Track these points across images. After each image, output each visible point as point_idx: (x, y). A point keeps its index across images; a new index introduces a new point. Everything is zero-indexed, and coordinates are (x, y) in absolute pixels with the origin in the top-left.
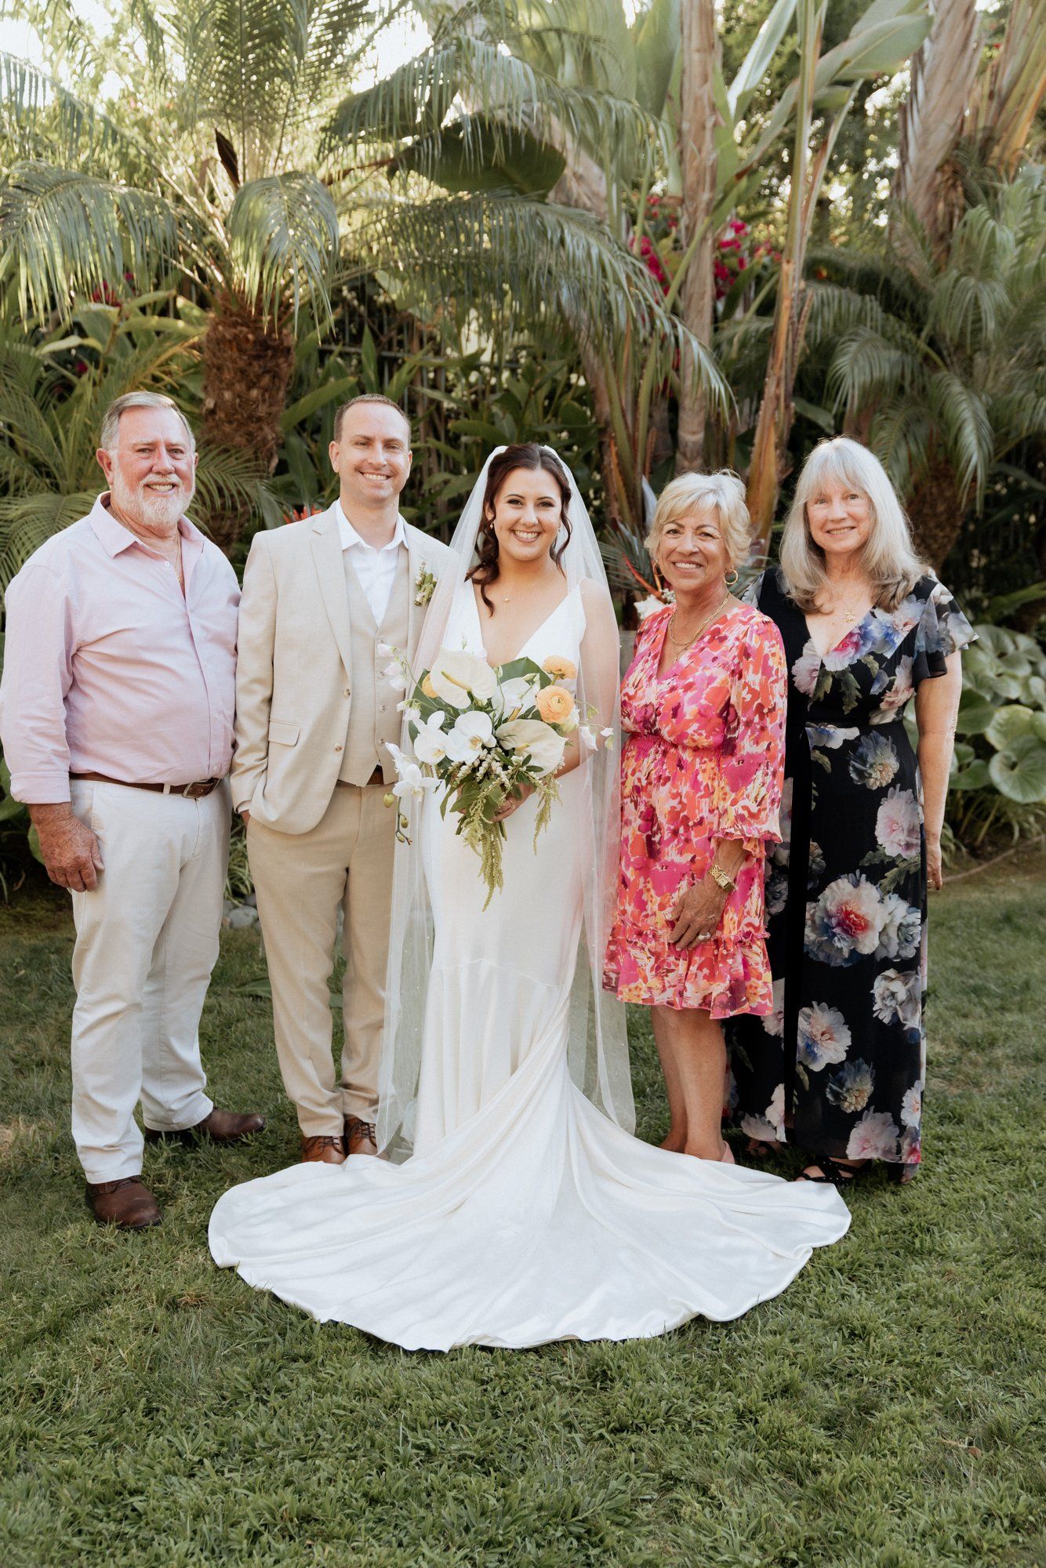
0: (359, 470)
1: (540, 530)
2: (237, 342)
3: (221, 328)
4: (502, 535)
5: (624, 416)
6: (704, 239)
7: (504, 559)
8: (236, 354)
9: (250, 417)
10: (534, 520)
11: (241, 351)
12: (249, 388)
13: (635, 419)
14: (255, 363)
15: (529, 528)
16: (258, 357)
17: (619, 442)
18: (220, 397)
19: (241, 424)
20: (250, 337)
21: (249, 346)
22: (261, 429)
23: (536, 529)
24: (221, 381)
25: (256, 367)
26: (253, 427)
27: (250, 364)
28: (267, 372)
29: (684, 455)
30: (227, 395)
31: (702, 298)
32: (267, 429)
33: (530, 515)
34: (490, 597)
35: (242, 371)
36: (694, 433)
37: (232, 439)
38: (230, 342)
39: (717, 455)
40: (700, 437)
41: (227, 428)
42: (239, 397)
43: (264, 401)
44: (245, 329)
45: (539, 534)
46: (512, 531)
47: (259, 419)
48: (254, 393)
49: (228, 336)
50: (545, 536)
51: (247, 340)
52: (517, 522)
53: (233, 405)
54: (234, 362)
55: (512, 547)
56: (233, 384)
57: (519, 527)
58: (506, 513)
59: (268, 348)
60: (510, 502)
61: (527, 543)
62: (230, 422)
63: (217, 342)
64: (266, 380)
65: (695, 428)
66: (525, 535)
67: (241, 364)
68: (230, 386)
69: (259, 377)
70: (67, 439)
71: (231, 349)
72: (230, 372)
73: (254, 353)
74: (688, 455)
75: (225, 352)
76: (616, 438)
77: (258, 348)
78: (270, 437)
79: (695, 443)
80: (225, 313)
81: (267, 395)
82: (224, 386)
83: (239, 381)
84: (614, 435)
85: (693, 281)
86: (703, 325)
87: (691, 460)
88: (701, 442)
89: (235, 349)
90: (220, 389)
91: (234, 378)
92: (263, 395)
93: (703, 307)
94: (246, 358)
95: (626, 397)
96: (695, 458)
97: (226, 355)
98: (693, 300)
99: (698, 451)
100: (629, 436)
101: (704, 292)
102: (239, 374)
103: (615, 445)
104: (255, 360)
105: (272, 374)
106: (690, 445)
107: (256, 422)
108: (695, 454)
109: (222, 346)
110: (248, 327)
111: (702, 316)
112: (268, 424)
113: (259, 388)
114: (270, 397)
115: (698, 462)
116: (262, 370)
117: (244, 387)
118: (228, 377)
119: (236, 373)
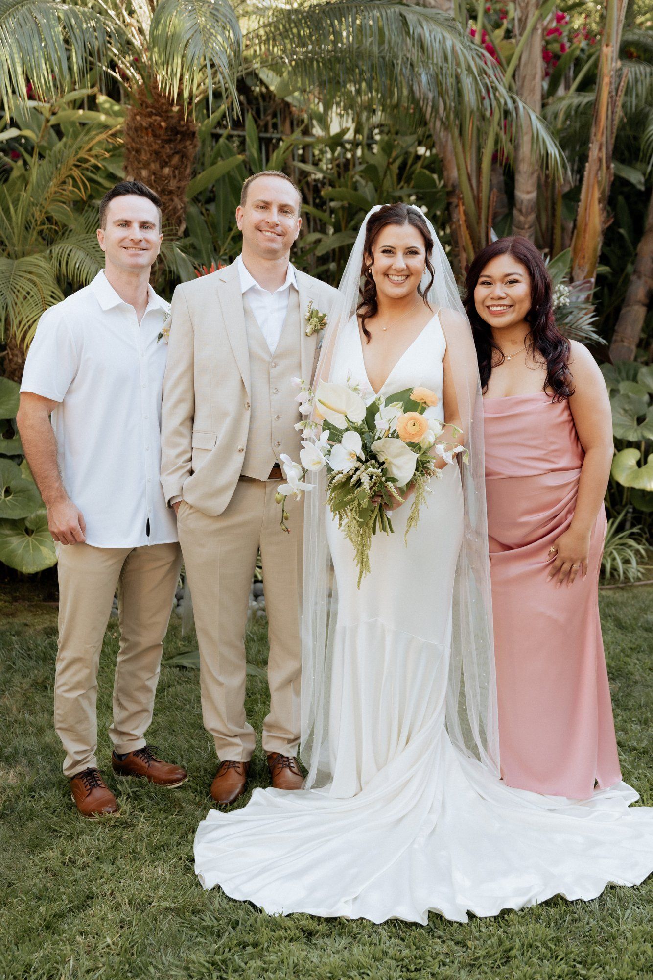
0: (258, 229)
1: (409, 274)
2: (152, 129)
3: (138, 118)
4: (378, 279)
5: (470, 180)
6: (535, 29)
7: (381, 298)
8: (151, 139)
9: (163, 191)
10: (403, 266)
11: (155, 136)
12: (162, 167)
13: (479, 183)
14: (167, 146)
15: (399, 272)
16: (169, 141)
17: (466, 201)
18: (139, 174)
20: (163, 124)
21: (162, 132)
22: (172, 200)
23: (406, 273)
24: (139, 162)
25: (168, 150)
27: (163, 147)
28: (177, 153)
29: (520, 211)
30: (144, 173)
31: (534, 78)
32: (176, 200)
33: (400, 261)
34: (368, 329)
35: (157, 153)
36: (528, 192)
38: (146, 129)
39: (546, 210)
40: (533, 195)
42: (154, 174)
43: (175, 177)
44: (158, 118)
45: (408, 276)
46: (386, 275)
47: (171, 192)
48: (167, 170)
49: (144, 124)
50: (412, 279)
51: (161, 127)
52: (390, 267)
53: (149, 181)
54: (150, 145)
55: (386, 288)
56: (149, 164)
57: (391, 272)
58: (381, 261)
59: (177, 133)
60: (384, 252)
61: (398, 284)
63: (135, 130)
64: (176, 160)
65: (529, 189)
66: (396, 278)
67: (156, 147)
68: (146, 166)
69: (170, 157)
70: (16, 211)
71: (147, 135)
72: (146, 154)
73: (166, 137)
74: (524, 211)
75: (142, 137)
76: (463, 198)
77: (169, 133)
78: (179, 207)
79: (529, 201)
80: (142, 105)
81: (177, 172)
82: (141, 165)
83: (154, 161)
84: (461, 196)
85: (526, 64)
86: (535, 102)
87: (526, 215)
88: (534, 200)
89: (150, 135)
90: (138, 168)
91: (150, 159)
92: (174, 172)
93: (534, 86)
94: (159, 142)
95: (471, 164)
96: (530, 213)
97: (143, 140)
98: (526, 80)
99: (531, 208)
100: (474, 196)
101: (536, 74)
102: (154, 155)
103: (463, 204)
104: (167, 143)
105: (181, 154)
106: (525, 203)
107: (168, 195)
108: (529, 210)
109: (139, 133)
110: (161, 116)
111: (534, 94)
112: (178, 196)
113: (170, 166)
114: (179, 174)
115: (532, 217)
116: (172, 152)
117: (158, 166)
118: (145, 158)
119: (151, 155)
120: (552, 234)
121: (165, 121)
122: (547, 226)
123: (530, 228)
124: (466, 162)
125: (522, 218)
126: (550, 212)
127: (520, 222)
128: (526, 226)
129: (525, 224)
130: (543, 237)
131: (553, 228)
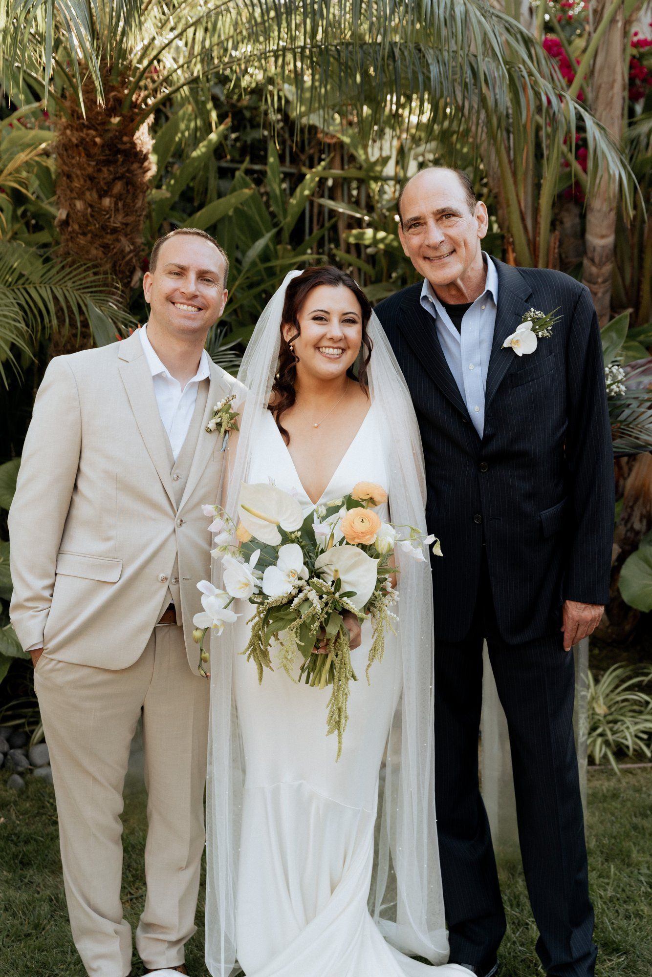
0: (171, 300)
1: (345, 346)
2: (84, 145)
3: (68, 132)
4: (303, 355)
5: (523, 219)
6: (613, 21)
8: (83, 160)
9: (104, 228)
10: (340, 335)
11: (89, 156)
12: (101, 197)
13: (536, 222)
14: (105, 169)
15: (335, 343)
16: (107, 163)
17: (518, 248)
18: (72, 206)
19: (95, 236)
20: (98, 140)
21: (96, 150)
22: (118, 240)
23: (341, 345)
24: (72, 191)
25: (106, 174)
26: (109, 239)
27: (99, 171)
28: (120, 178)
29: (592, 260)
30: (79, 205)
31: (612, 87)
32: (123, 240)
35: (91, 178)
36: (603, 237)
37: (88, 252)
38: (77, 146)
39: (631, 260)
40: (610, 240)
41: (82, 240)
42: (91, 206)
43: (117, 210)
44: (92, 132)
45: (344, 350)
46: (317, 347)
47: (115, 231)
48: (107, 202)
49: (75, 141)
50: (349, 353)
51: (95, 143)
53: (84, 215)
54: (81, 168)
55: (318, 365)
56: (83, 193)
57: (324, 343)
59: (119, 151)
60: (315, 319)
61: (330, 360)
62: (84, 234)
63: (65, 149)
64: (118, 187)
65: (604, 232)
66: (331, 351)
67: (90, 170)
68: (81, 196)
69: (110, 184)
71: (80, 155)
72: (79, 180)
73: (102, 158)
74: (597, 260)
75: (73, 158)
76: (513, 243)
77: (107, 152)
78: (127, 249)
79: (603, 247)
80: (73, 115)
81: (120, 204)
82: (74, 195)
83: (88, 189)
84: (511, 240)
85: (601, 70)
86: (612, 118)
87: (600, 266)
88: (611, 246)
89: (83, 154)
90: (72, 199)
91: (83, 186)
92: (116, 204)
93: (612, 98)
94: (93, 163)
95: (526, 200)
96: (605, 264)
97: (74, 161)
98: (602, 91)
99: (607, 257)
100: (528, 241)
101: (614, 81)
102: (89, 182)
103: (514, 251)
104: (104, 166)
105: (125, 180)
106: (598, 249)
107: (112, 233)
108: (604, 259)
109: (70, 152)
110: (96, 130)
111: (611, 108)
112: (126, 235)
113: (111, 196)
114: (124, 206)
115: (608, 268)
116: (111, 177)
117: (95, 196)
118: (77, 185)
119: (85, 181)
120: (639, 290)
121: (101, 136)
122: (632, 279)
123: (604, 282)
124: (517, 196)
125: (594, 270)
126: (636, 263)
127: (591, 274)
128: (600, 280)
129: (598, 276)
130: (627, 294)
131: (640, 283)
